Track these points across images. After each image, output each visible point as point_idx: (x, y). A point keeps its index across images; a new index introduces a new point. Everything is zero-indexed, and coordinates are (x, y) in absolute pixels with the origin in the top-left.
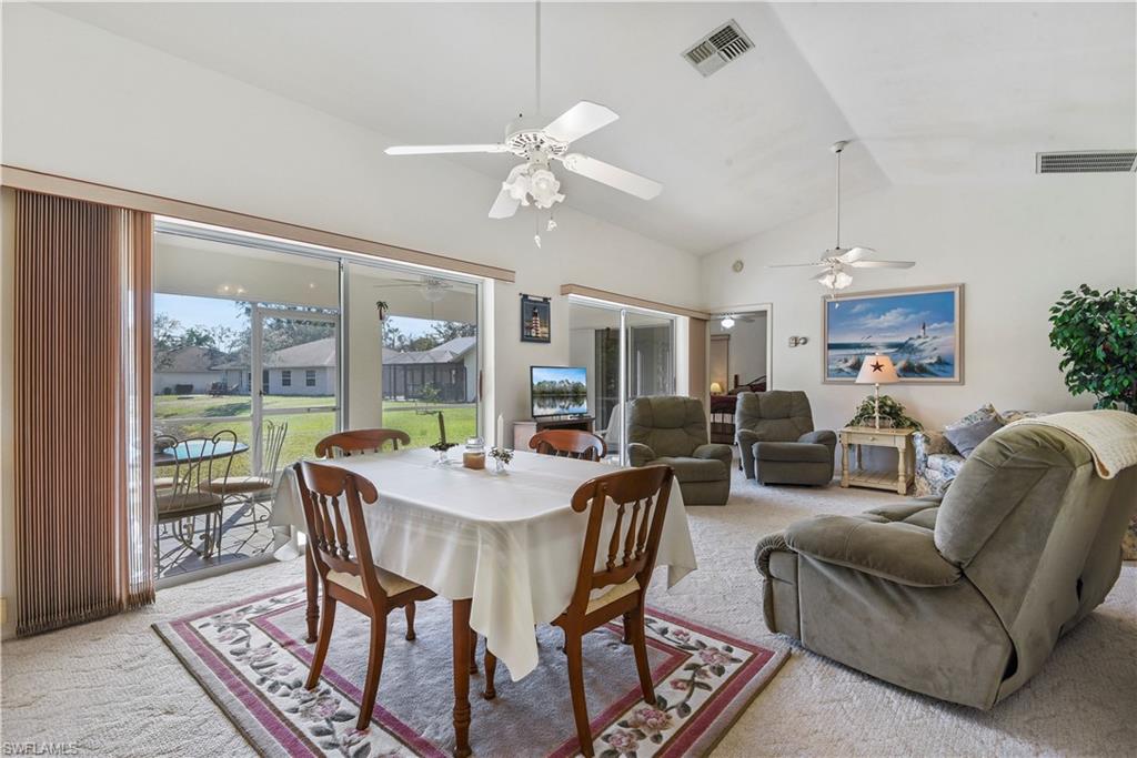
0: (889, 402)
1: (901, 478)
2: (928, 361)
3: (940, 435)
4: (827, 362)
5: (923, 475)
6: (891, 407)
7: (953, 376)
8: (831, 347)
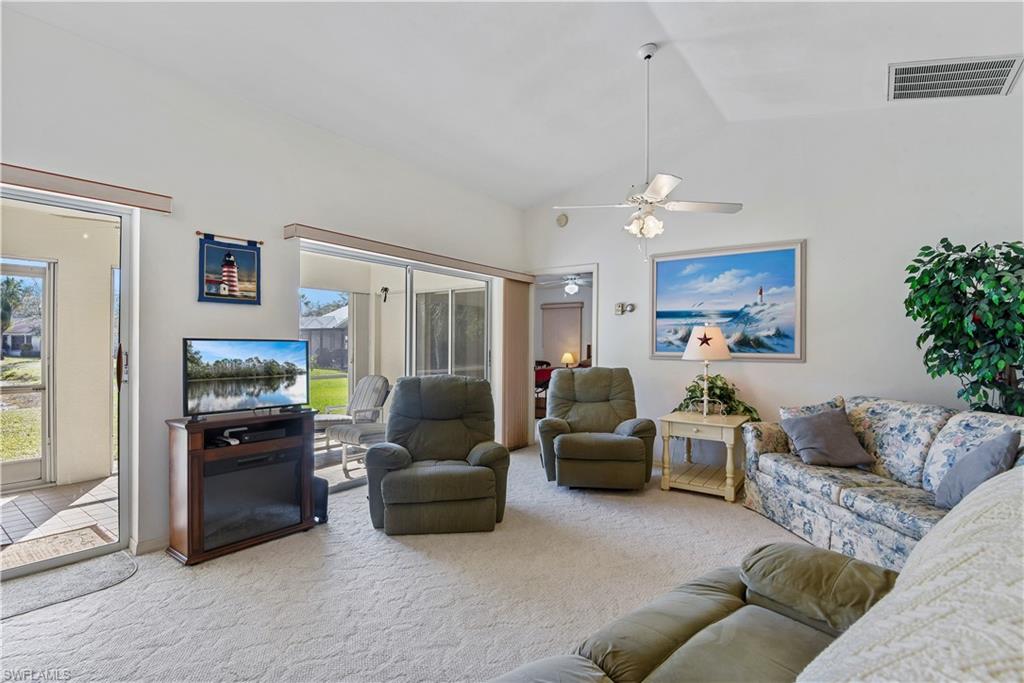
0: (719, 383)
1: (729, 481)
2: (765, 333)
3: (775, 428)
4: (655, 333)
5: (753, 479)
6: (721, 389)
7: (793, 352)
8: (660, 315)
